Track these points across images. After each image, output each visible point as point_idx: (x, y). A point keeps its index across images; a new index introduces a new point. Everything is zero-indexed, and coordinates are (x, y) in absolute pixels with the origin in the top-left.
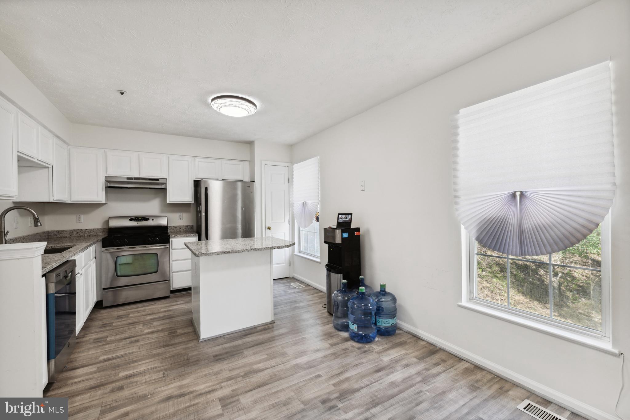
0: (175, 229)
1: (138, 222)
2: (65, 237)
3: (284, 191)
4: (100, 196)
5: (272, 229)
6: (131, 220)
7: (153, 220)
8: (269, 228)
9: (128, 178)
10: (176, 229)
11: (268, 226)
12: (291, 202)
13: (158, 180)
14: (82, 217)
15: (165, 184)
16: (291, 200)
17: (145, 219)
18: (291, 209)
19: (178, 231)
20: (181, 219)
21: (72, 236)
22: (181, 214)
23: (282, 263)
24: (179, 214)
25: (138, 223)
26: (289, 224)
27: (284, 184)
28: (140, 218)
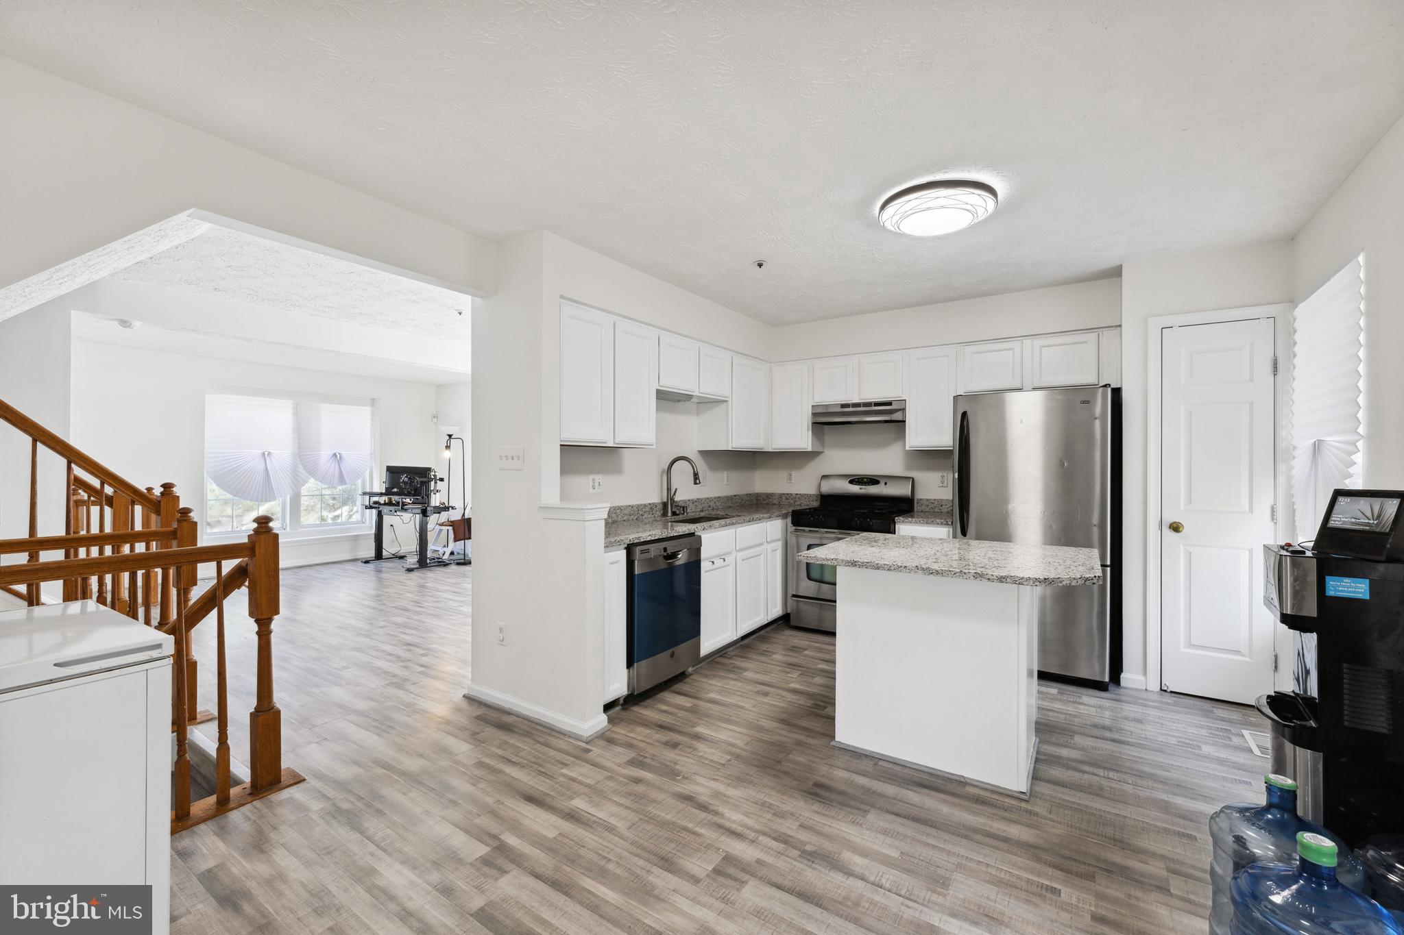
0: (930, 507)
1: (861, 487)
2: (774, 504)
3: (1251, 404)
4: (803, 440)
5: (1186, 529)
6: (851, 482)
7: (886, 484)
8: (1176, 528)
9: (843, 406)
10: (933, 506)
11: (1170, 518)
12: (1282, 445)
13: (889, 404)
14: (793, 473)
15: (904, 410)
16: (1282, 434)
17: (873, 481)
18: (1282, 467)
19: (936, 510)
20: (945, 484)
21: (782, 503)
22: (945, 474)
23: (1238, 652)
24: (940, 474)
25: (861, 489)
26: (1273, 519)
27: (1251, 380)
28: (865, 480)
